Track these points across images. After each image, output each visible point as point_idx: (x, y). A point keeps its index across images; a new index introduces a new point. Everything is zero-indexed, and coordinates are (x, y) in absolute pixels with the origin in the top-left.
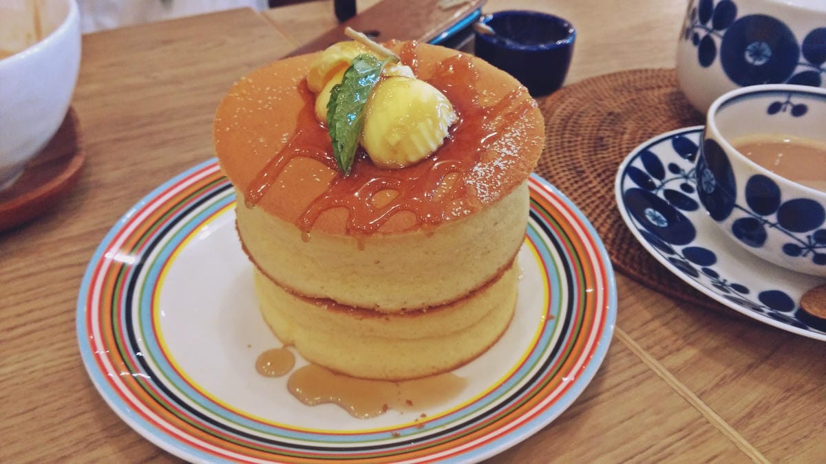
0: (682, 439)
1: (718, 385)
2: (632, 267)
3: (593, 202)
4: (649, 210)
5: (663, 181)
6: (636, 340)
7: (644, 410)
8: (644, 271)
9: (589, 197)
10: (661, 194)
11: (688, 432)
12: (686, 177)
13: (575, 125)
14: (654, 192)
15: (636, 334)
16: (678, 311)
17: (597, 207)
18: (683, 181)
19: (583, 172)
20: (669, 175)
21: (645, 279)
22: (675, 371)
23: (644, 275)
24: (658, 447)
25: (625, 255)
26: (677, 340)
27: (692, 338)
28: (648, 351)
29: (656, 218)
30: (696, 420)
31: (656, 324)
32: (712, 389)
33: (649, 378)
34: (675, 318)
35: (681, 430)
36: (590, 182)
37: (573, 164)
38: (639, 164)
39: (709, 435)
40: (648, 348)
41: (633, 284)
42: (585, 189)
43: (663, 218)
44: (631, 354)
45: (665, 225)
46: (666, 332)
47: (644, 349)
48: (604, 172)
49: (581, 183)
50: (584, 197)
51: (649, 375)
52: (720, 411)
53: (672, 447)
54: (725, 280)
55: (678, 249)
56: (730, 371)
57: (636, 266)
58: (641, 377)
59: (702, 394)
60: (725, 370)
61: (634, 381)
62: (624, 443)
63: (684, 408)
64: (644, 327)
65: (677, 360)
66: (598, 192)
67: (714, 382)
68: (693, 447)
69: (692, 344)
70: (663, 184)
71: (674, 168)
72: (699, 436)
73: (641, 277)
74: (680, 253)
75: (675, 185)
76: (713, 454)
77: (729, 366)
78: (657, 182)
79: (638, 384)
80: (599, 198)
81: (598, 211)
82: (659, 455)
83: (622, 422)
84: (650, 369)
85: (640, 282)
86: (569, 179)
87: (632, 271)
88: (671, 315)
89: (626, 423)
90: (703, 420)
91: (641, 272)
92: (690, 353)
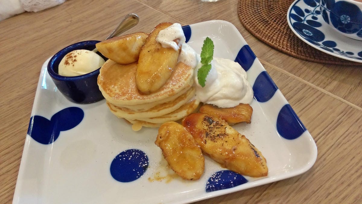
0: (344, 115)
1: (350, 93)
2: (302, 55)
3: (277, 33)
4: (304, 30)
5: (305, 17)
6: (312, 83)
7: (326, 109)
8: (307, 56)
9: (274, 31)
10: (305, 23)
11: (345, 113)
12: (313, 14)
13: (257, 2)
14: (303, 22)
15: (311, 81)
16: (325, 68)
17: (279, 34)
18: (312, 15)
19: (268, 21)
20: (306, 14)
21: (308, 58)
22: (331, 91)
23: (307, 57)
24: (335, 121)
25: (297, 51)
26: (328, 80)
27: (334, 78)
28: (319, 86)
29: (307, 33)
30: (347, 107)
31: (318, 75)
32: (348, 95)
33: (324, 96)
34: (325, 71)
35: (342, 112)
36: (272, 25)
37: (262, 18)
38: (293, 12)
39: (353, 112)
40: (318, 85)
41: (304, 62)
42: (271, 28)
43: (310, 32)
44: (313, 89)
45: (312, 34)
46: (323, 77)
47: (317, 86)
48: (276, 19)
49: (268, 26)
50: (272, 31)
51: (323, 95)
52: (354, 102)
53: (341, 119)
54: (343, 51)
55: (321, 43)
56: (353, 86)
57: (303, 54)
58: (320, 96)
59: (345, 97)
60: (350, 87)
61: (318, 99)
62: (322, 122)
63: (341, 104)
64: (314, 77)
65: (331, 87)
66: (277, 28)
67: (348, 92)
68: (349, 118)
69: (335, 80)
70: (305, 18)
71: (307, 11)
72: (350, 113)
73: (306, 58)
74: (322, 44)
75: (309, 18)
76: (358, 118)
77: (351, 85)
78: (303, 18)
79: (320, 99)
80: (279, 30)
81: (280, 36)
82: (338, 123)
83: (319, 114)
84: (323, 93)
85: (307, 60)
86: (263, 25)
87: (302, 57)
88: (323, 70)
89: (321, 115)
90: (349, 107)
91: (306, 56)
92: (335, 83)
